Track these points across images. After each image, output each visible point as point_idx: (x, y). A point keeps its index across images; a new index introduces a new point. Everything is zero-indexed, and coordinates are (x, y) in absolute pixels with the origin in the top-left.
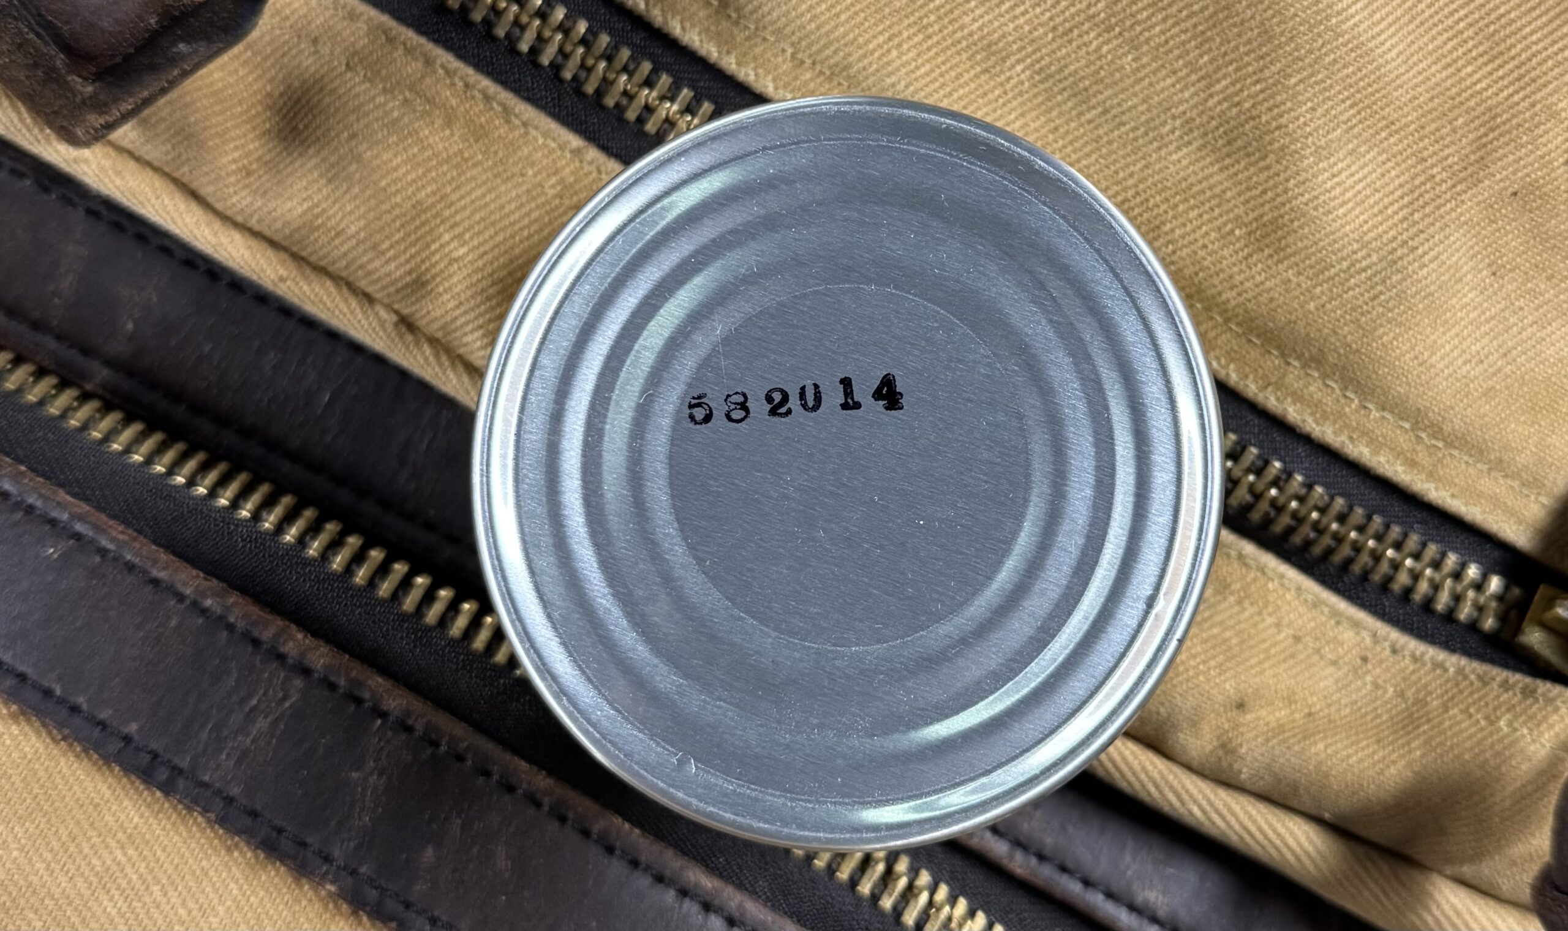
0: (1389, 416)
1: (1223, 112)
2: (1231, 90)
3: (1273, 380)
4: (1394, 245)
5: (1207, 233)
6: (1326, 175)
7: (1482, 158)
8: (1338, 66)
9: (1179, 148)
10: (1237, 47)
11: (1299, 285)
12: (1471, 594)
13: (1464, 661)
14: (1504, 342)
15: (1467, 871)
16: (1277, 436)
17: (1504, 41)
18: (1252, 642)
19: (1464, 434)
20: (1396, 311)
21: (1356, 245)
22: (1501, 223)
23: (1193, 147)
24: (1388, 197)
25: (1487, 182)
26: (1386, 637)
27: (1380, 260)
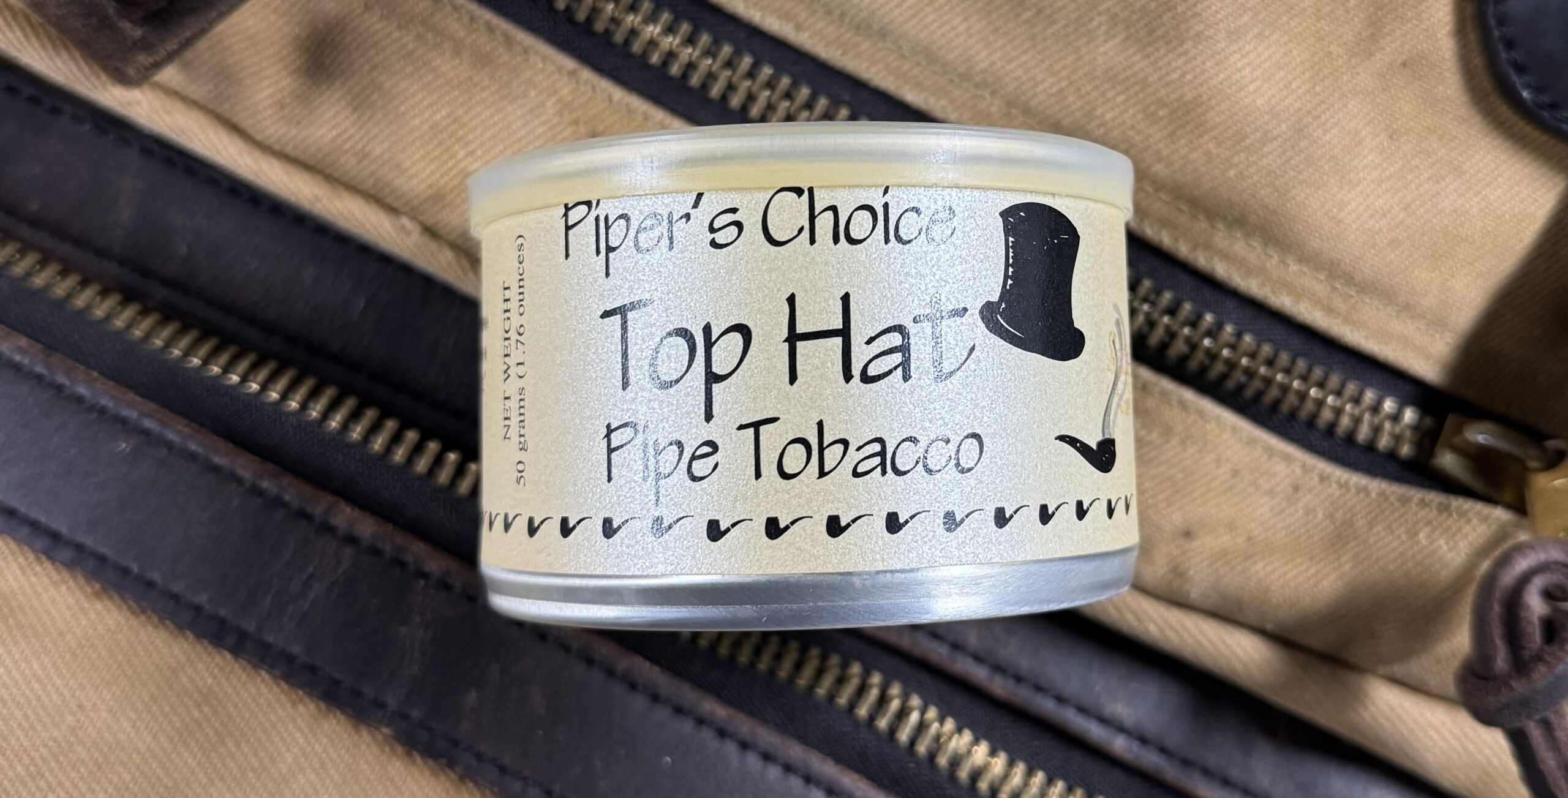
0: (1305, 269)
3: (1202, 241)
4: (1300, 115)
5: (1134, 116)
6: (1237, 56)
7: (1373, 35)
9: (1106, 41)
11: (1218, 156)
12: (1387, 425)
13: (1384, 484)
14: (1404, 197)
15: (1398, 670)
16: (1209, 294)
18: (1196, 476)
19: (1373, 282)
20: (1306, 173)
21: (1267, 117)
22: (1393, 91)
23: (1117, 41)
24: (1291, 74)
25: (1378, 55)
26: (1314, 467)
27: (1289, 129)
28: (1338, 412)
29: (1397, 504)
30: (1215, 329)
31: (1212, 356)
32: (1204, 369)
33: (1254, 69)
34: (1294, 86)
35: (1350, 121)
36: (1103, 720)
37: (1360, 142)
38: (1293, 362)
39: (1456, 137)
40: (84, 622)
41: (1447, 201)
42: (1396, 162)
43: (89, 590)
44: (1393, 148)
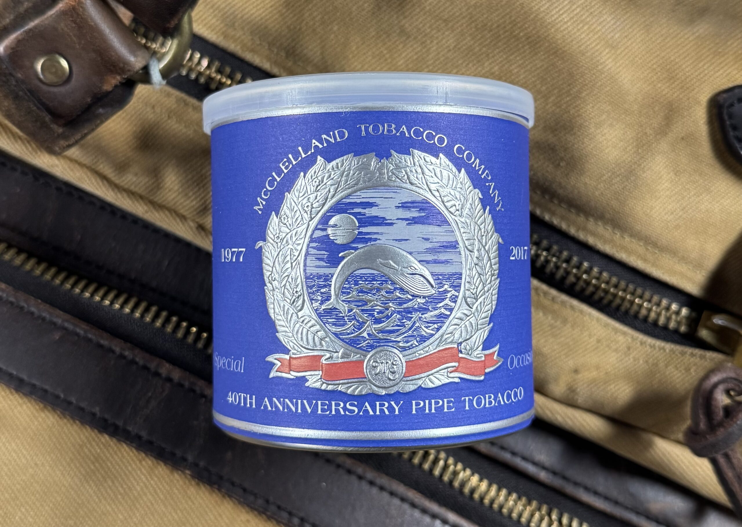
0: (633, 240)
1: (553, 111)
2: (556, 101)
3: (581, 227)
4: (631, 164)
6: (599, 135)
7: (667, 124)
8: (603, 87)
10: (558, 82)
12: (674, 316)
13: (673, 346)
14: (682, 204)
16: (585, 252)
17: (674, 72)
18: (580, 343)
19: (667, 246)
22: (677, 151)
26: (638, 337)
28: (649, 310)
29: (679, 355)
31: (588, 283)
32: (583, 290)
35: (656, 167)
36: (535, 463)
37: (661, 177)
38: (627, 286)
39: (708, 174)
40: (36, 423)
41: (703, 206)
42: (678, 187)
43: (37, 407)
44: (677, 179)
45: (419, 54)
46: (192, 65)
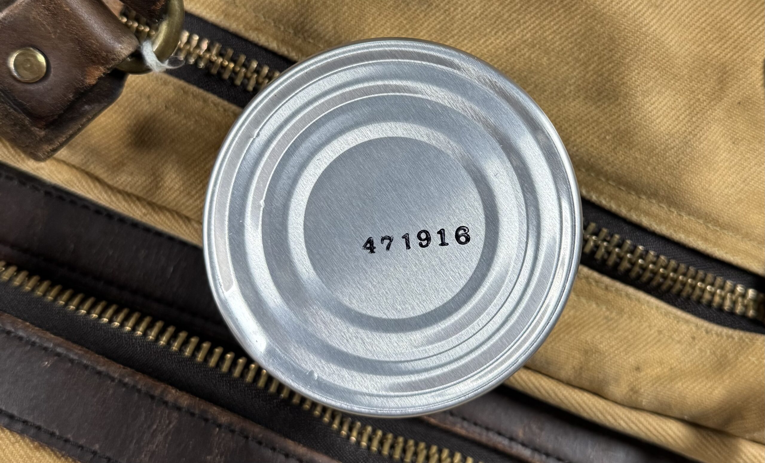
0: (692, 218)
1: (594, 80)
2: (597, 69)
3: (634, 206)
4: (685, 134)
5: (593, 140)
6: (648, 104)
7: (722, 88)
8: (648, 51)
9: (574, 100)
10: (598, 48)
11: (642, 159)
12: (740, 299)
13: (742, 333)
14: (743, 175)
15: (757, 435)
16: (638, 233)
17: (725, 30)
18: (639, 336)
19: (729, 223)
20: (690, 166)
21: (667, 137)
22: (734, 118)
23: (581, 99)
24: (678, 111)
25: (725, 99)
26: (702, 327)
27: (680, 143)
28: (713, 294)
29: (750, 344)
30: (644, 253)
31: (644, 269)
32: (639, 276)
33: (659, 111)
34: (681, 119)
35: (713, 136)
37: (718, 147)
38: (688, 269)
42: (738, 157)
44: (735, 148)
45: (443, 23)
46: (190, 48)
